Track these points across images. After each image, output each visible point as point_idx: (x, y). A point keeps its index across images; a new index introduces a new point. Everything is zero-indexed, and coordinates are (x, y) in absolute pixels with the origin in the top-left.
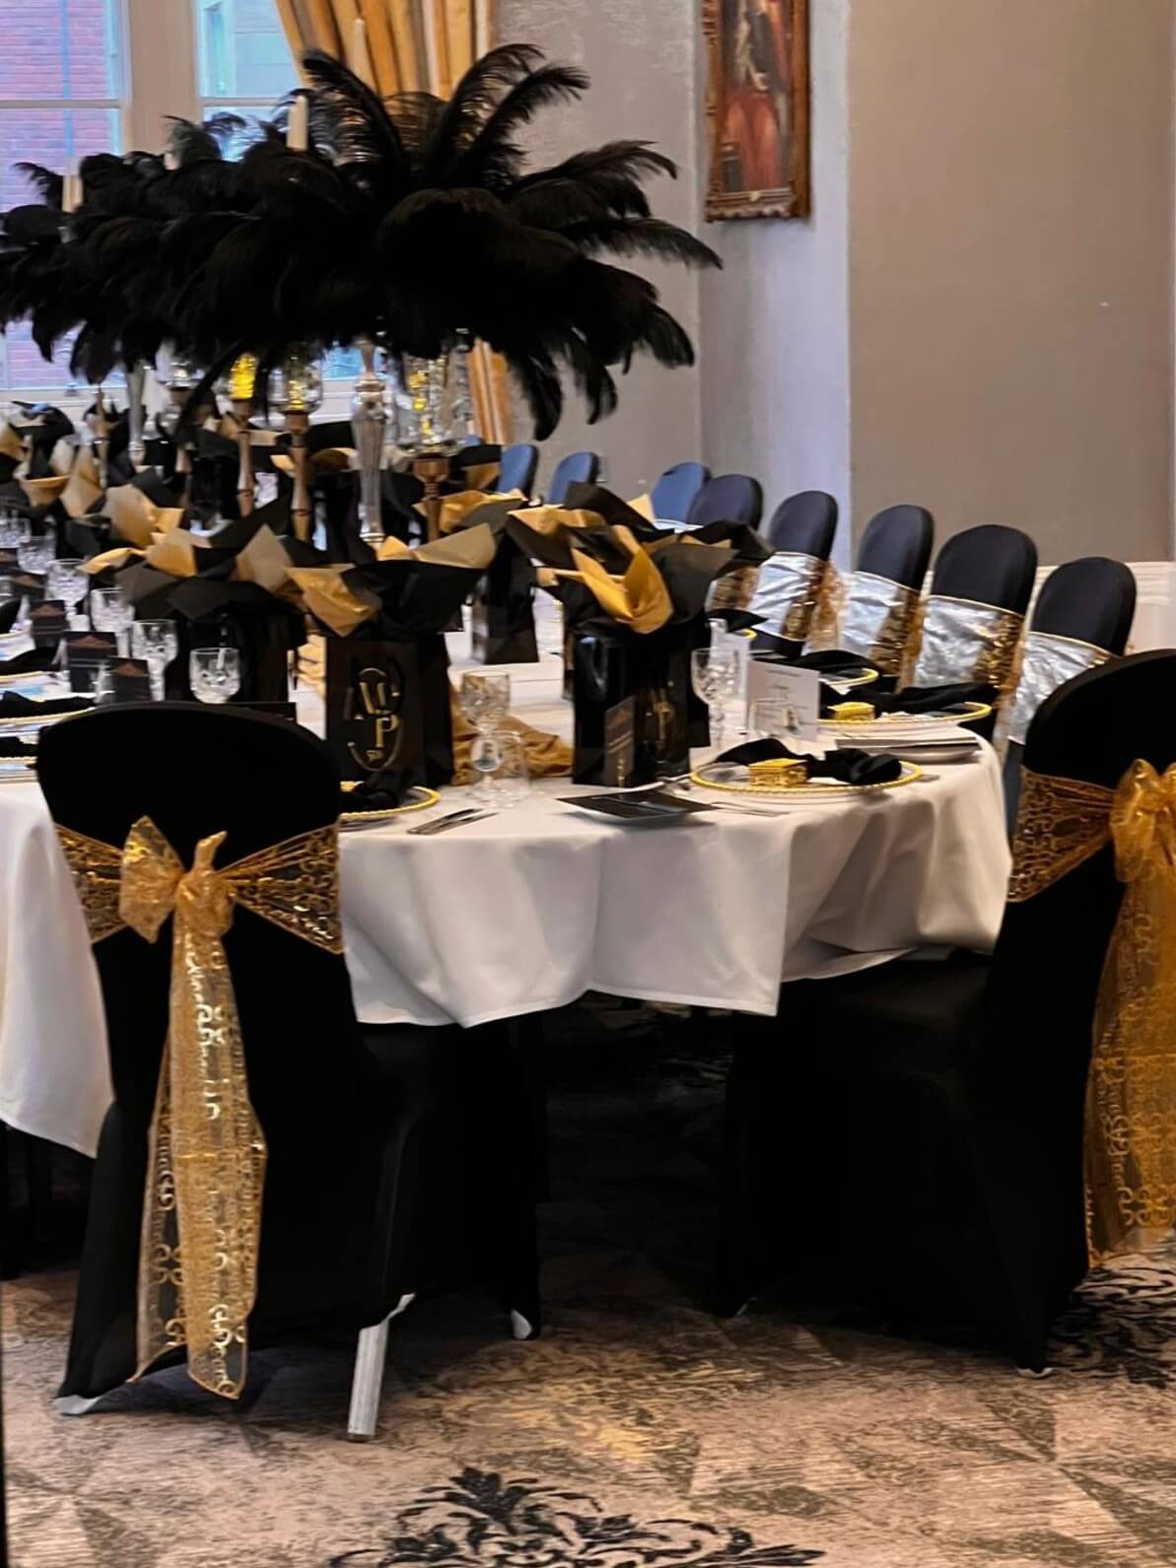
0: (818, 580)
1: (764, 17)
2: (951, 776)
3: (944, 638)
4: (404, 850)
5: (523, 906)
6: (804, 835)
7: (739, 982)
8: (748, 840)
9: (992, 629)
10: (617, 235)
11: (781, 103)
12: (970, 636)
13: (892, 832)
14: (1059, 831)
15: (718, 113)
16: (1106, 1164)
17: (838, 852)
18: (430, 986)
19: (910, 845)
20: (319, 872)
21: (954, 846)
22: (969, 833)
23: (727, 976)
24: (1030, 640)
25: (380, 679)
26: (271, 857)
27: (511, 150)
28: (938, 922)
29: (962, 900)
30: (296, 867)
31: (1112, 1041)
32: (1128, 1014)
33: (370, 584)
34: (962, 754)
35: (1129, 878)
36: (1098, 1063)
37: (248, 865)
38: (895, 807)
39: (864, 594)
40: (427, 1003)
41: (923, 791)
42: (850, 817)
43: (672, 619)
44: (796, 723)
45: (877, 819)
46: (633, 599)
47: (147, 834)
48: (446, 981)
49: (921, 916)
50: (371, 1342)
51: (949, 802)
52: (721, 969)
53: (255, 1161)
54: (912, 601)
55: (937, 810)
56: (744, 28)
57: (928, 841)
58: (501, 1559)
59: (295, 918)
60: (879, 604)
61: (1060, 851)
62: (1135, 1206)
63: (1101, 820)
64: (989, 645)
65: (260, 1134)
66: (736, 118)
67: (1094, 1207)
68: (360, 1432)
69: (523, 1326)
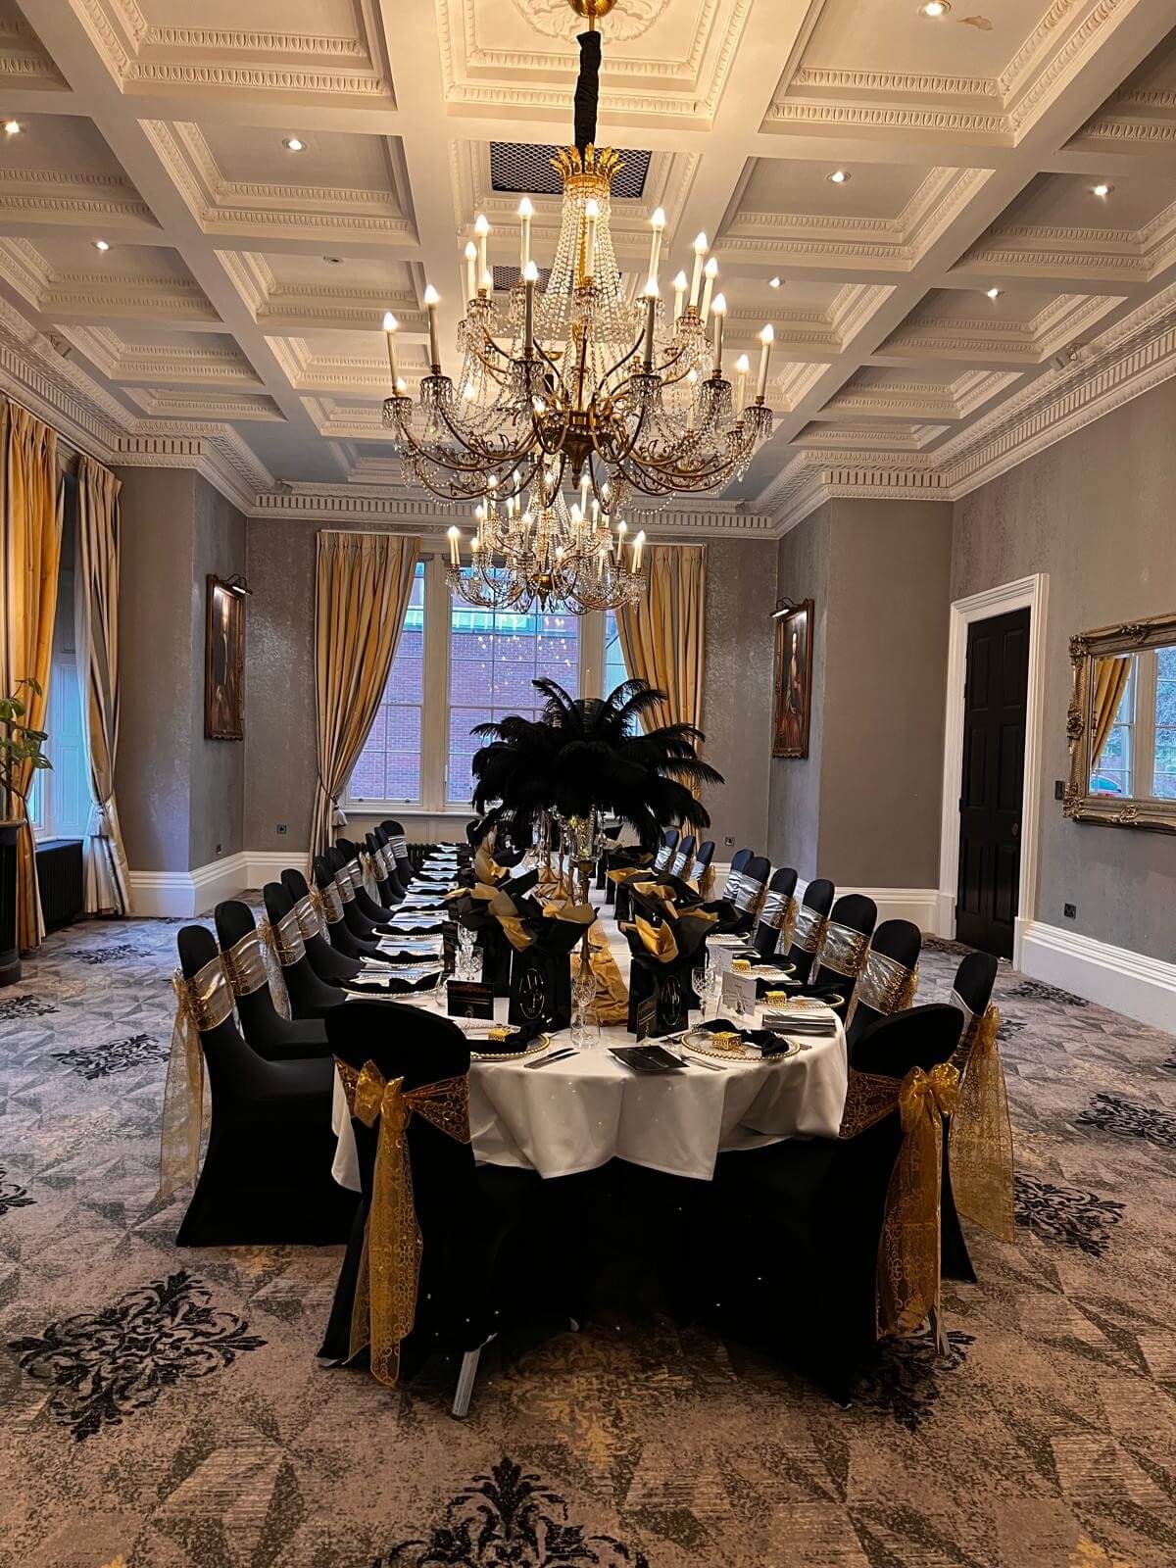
0: (787, 906)
1: (796, 689)
2: (818, 1045)
3: (834, 942)
4: (521, 1076)
5: (578, 1111)
6: (732, 1081)
7: (691, 1164)
8: (702, 1083)
9: (855, 941)
10: (675, 765)
11: (800, 718)
12: (846, 943)
13: (783, 1079)
14: (869, 1103)
15: (778, 721)
16: (889, 1284)
17: (753, 1089)
18: (528, 1152)
19: (795, 1084)
20: (456, 1100)
21: (817, 1084)
22: (826, 1078)
23: (686, 1158)
24: (870, 953)
25: (536, 974)
26: (432, 1089)
27: (626, 726)
28: (807, 1124)
29: (821, 1115)
30: (445, 1096)
31: (895, 1216)
32: (905, 1203)
33: (533, 928)
34: (825, 1030)
35: (909, 1129)
36: (887, 1228)
37: (420, 1091)
38: (785, 1066)
39: (804, 914)
40: (526, 1160)
41: (803, 1055)
42: (759, 1071)
43: (678, 956)
44: (742, 1009)
45: (775, 1073)
46: (660, 946)
47: (370, 1069)
48: (535, 1150)
49: (798, 1122)
50: (470, 1361)
51: (815, 1061)
52: (683, 1155)
53: (417, 1251)
54: (823, 921)
55: (808, 1067)
56: (789, 692)
57: (803, 1083)
58: (492, 1565)
59: (442, 1121)
60: (810, 920)
61: (870, 1113)
62: (903, 1309)
63: (893, 1097)
64: (853, 948)
65: (420, 1236)
66: (784, 723)
67: (881, 1303)
68: (458, 1413)
69: (575, 1325)
